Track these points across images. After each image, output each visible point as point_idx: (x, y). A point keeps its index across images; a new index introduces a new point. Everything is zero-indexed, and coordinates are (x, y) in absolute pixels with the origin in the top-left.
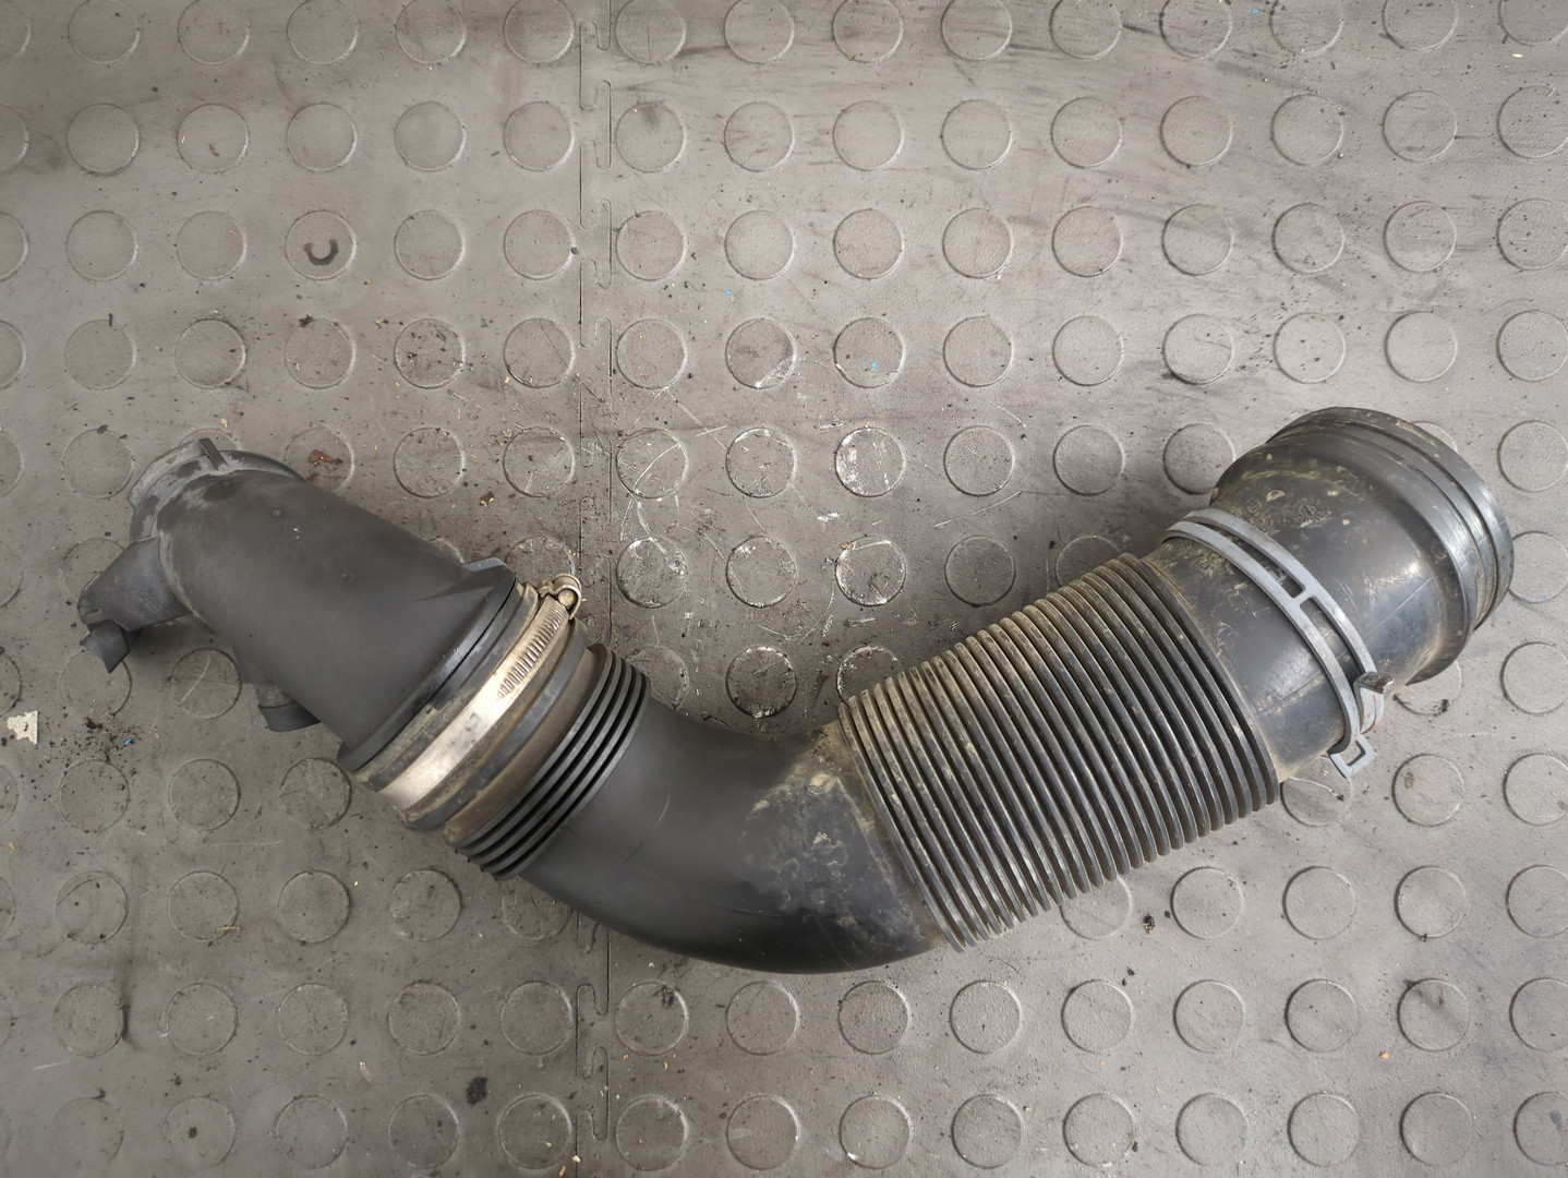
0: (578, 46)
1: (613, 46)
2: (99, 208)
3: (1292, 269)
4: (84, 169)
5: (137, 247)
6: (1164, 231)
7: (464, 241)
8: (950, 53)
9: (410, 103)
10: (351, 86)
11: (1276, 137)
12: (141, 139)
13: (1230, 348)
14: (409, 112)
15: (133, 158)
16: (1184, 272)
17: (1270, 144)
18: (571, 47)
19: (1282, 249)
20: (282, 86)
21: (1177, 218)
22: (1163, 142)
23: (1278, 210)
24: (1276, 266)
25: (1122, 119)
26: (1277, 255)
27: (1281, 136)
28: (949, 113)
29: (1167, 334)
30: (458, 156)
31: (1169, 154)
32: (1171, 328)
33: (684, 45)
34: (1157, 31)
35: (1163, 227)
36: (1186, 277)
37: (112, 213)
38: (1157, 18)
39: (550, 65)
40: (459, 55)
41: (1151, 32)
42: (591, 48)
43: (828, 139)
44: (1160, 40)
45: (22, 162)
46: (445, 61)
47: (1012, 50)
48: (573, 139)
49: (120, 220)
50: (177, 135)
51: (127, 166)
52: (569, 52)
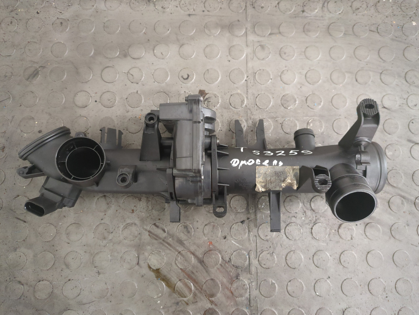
0: (246, 32)
1: (254, 32)
2: (135, 66)
3: (410, 84)
4: (131, 57)
5: (144, 75)
6: (380, 75)
7: (220, 75)
8: (331, 35)
9: (207, 44)
10: (194, 40)
11: (405, 55)
12: (145, 51)
13: (397, 101)
14: (207, 46)
15: (143, 55)
16: (386, 84)
17: (403, 56)
18: (244, 32)
19: (408, 80)
20: (178, 40)
21: (383, 72)
22: (379, 56)
23: (406, 71)
24: (406, 83)
25: (370, 50)
26: (407, 81)
27: (406, 55)
28: (331, 48)
29: (382, 98)
30: (219, 56)
31: (381, 58)
32: (383, 97)
33: (270, 32)
34: (377, 31)
35: (380, 74)
36: (386, 85)
37: (138, 67)
38: (376, 29)
39: (240, 36)
40: (219, 34)
41: (375, 32)
42: (248, 33)
43: (303, 53)
44: (377, 34)
45: (117, 56)
46: (215, 35)
47: (344, 35)
48: (245, 53)
49: (140, 69)
50: (154, 50)
51: (142, 57)
52: (244, 34)
